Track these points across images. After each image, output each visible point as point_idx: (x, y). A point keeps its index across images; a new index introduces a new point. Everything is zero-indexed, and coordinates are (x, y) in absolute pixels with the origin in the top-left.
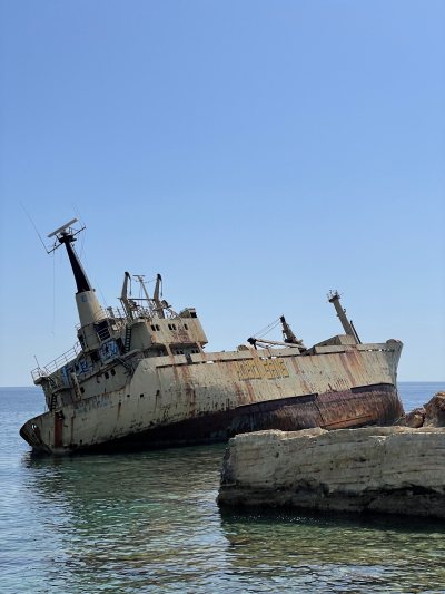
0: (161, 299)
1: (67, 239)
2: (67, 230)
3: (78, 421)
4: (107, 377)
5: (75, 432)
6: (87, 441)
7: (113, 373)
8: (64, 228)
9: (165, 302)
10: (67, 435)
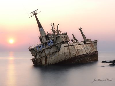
0: (58, 30)
1: (35, 14)
2: (35, 12)
3: (50, 59)
4: (50, 49)
5: (49, 61)
6: (51, 63)
7: (52, 48)
8: (34, 11)
9: (60, 31)
10: (48, 62)
